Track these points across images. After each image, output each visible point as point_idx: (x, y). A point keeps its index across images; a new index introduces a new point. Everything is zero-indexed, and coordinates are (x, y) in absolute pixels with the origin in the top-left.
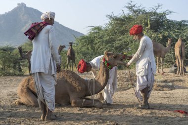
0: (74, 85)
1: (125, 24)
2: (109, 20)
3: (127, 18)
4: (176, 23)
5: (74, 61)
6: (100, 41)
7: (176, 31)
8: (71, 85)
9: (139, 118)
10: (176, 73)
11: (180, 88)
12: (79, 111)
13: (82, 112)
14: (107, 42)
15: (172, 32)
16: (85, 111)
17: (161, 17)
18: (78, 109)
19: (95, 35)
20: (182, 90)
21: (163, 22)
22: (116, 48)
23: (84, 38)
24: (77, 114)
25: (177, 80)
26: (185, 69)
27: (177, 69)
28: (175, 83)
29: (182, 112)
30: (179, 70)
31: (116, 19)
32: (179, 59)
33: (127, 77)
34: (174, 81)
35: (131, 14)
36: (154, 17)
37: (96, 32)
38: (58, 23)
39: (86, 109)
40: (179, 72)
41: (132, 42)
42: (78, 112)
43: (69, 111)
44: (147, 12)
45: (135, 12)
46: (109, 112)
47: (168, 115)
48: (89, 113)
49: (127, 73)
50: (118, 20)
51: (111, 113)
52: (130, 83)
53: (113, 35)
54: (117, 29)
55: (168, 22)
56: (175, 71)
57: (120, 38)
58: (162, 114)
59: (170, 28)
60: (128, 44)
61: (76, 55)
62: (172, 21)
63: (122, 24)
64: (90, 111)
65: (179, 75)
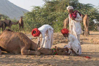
0: (24, 41)
1: (54, 5)
2: (45, 2)
3: (55, 2)
4: (84, 5)
5: (23, 27)
6: (39, 15)
7: (84, 10)
8: (22, 41)
9: (62, 61)
10: (84, 35)
11: (86, 43)
12: (26, 57)
13: (28, 58)
14: (44, 16)
15: (82, 11)
16: (30, 57)
17: (75, 1)
18: (26, 56)
19: (36, 12)
20: (87, 45)
21: (76, 4)
22: (49, 20)
23: (29, 13)
24: (25, 59)
25: (84, 39)
26: (89, 33)
27: (84, 32)
28: (83, 41)
29: (87, 58)
31: (49, 2)
32: (86, 27)
33: (55, 37)
34: (82, 39)
36: (71, 1)
37: (37, 10)
38: (13, 4)
39: (31, 56)
40: (85, 34)
41: (58, 16)
42: (25, 58)
43: (20, 57)
47: (79, 59)
49: (55, 35)
51: (46, 58)
52: (57, 40)
53: (47, 12)
54: (49, 8)
55: (79, 4)
56: (83, 34)
57: (51, 14)
58: (76, 59)
59: (81, 8)
60: (56, 17)
61: (24, 23)
62: (82, 4)
63: (52, 5)
64: (33, 57)
65: (86, 36)
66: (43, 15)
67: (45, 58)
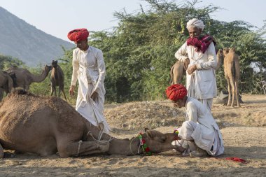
1: (144, 27)
2: (119, 21)
3: (147, 18)
4: (225, 26)
5: (62, 88)
7: (226, 37)
9: (169, 171)
10: (226, 104)
11: (233, 125)
12: (70, 163)
13: (76, 165)
14: (117, 57)
15: (219, 40)
16: (80, 164)
17: (201, 16)
18: (69, 160)
20: (236, 129)
22: (131, 67)
24: (67, 169)
25: (227, 115)
26: (240, 97)
27: (227, 97)
28: (226, 119)
30: (231, 99)
31: (130, 20)
32: (231, 81)
33: (149, 110)
34: (223, 116)
35: (154, 10)
37: (98, 41)
39: (82, 160)
40: (231, 102)
41: (156, 57)
42: (68, 165)
43: (53, 164)
44: (179, 7)
45: (160, 7)
46: (120, 163)
47: (215, 165)
48: (88, 166)
49: (148, 105)
50: (132, 21)
51: (124, 166)
52: (154, 119)
53: (126, 46)
54: (131, 36)
55: (212, 23)
56: (225, 101)
57: (138, 50)
58: (206, 164)
59: (215, 33)
60: (150, 61)
61: (66, 78)
62: (219, 23)
63: (140, 28)
64: (89, 163)
65: (231, 107)
66: (115, 55)
67: (122, 163)
